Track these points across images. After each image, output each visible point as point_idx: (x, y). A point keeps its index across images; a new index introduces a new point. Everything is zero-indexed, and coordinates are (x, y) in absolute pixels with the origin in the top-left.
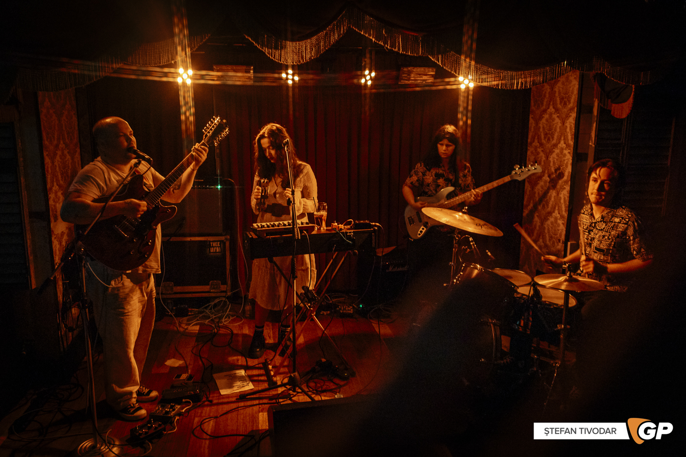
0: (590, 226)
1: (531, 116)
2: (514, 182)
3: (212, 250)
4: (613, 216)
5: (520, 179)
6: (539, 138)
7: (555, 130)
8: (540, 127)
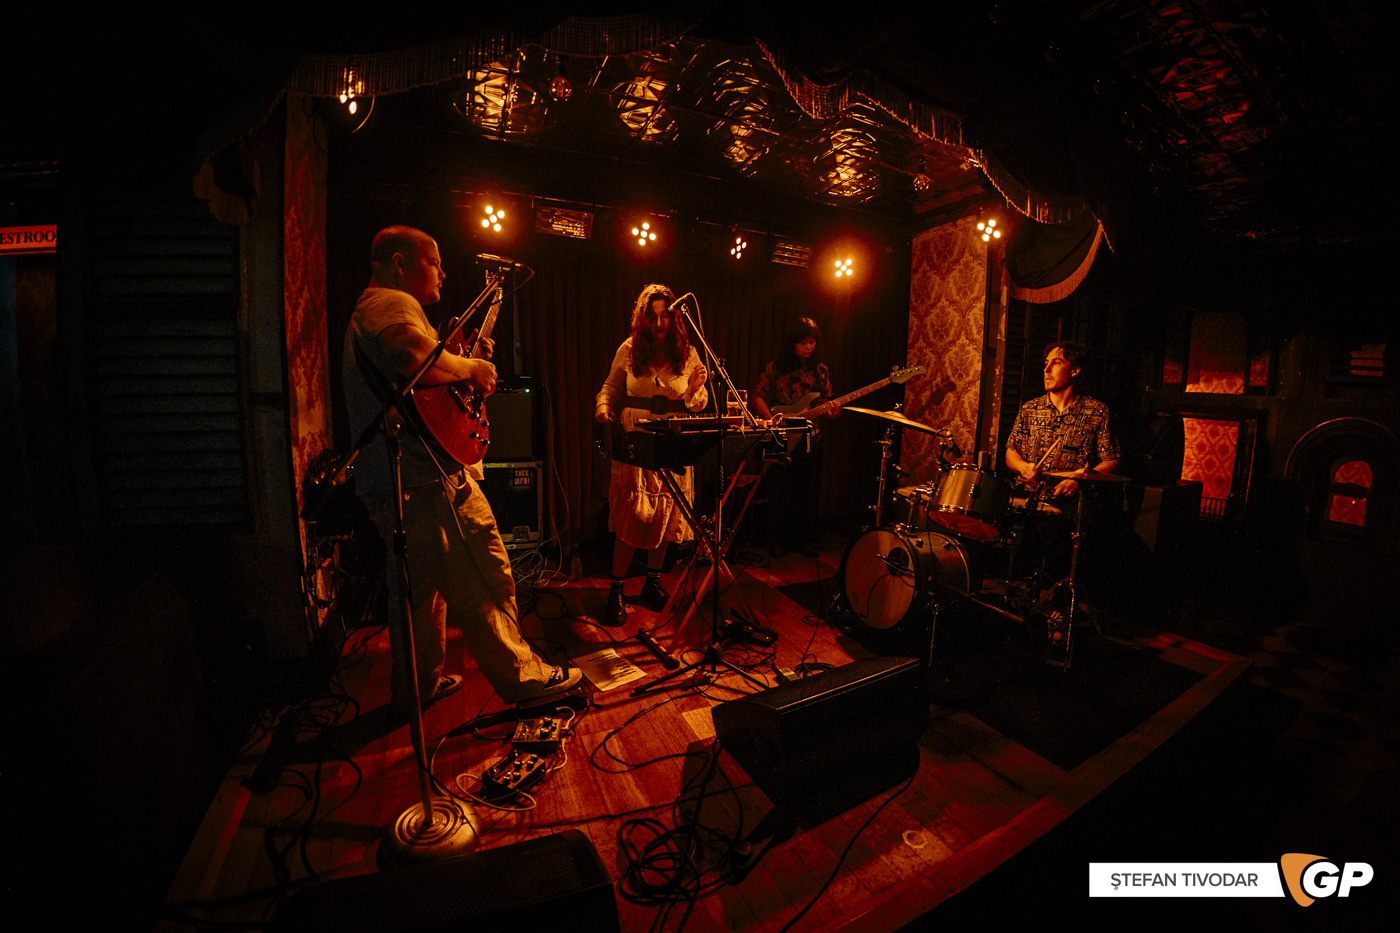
0: (1056, 421)
1: (911, 313)
2: (894, 385)
3: (517, 481)
4: (1081, 408)
5: (900, 381)
6: (926, 338)
7: (951, 325)
8: (926, 325)
